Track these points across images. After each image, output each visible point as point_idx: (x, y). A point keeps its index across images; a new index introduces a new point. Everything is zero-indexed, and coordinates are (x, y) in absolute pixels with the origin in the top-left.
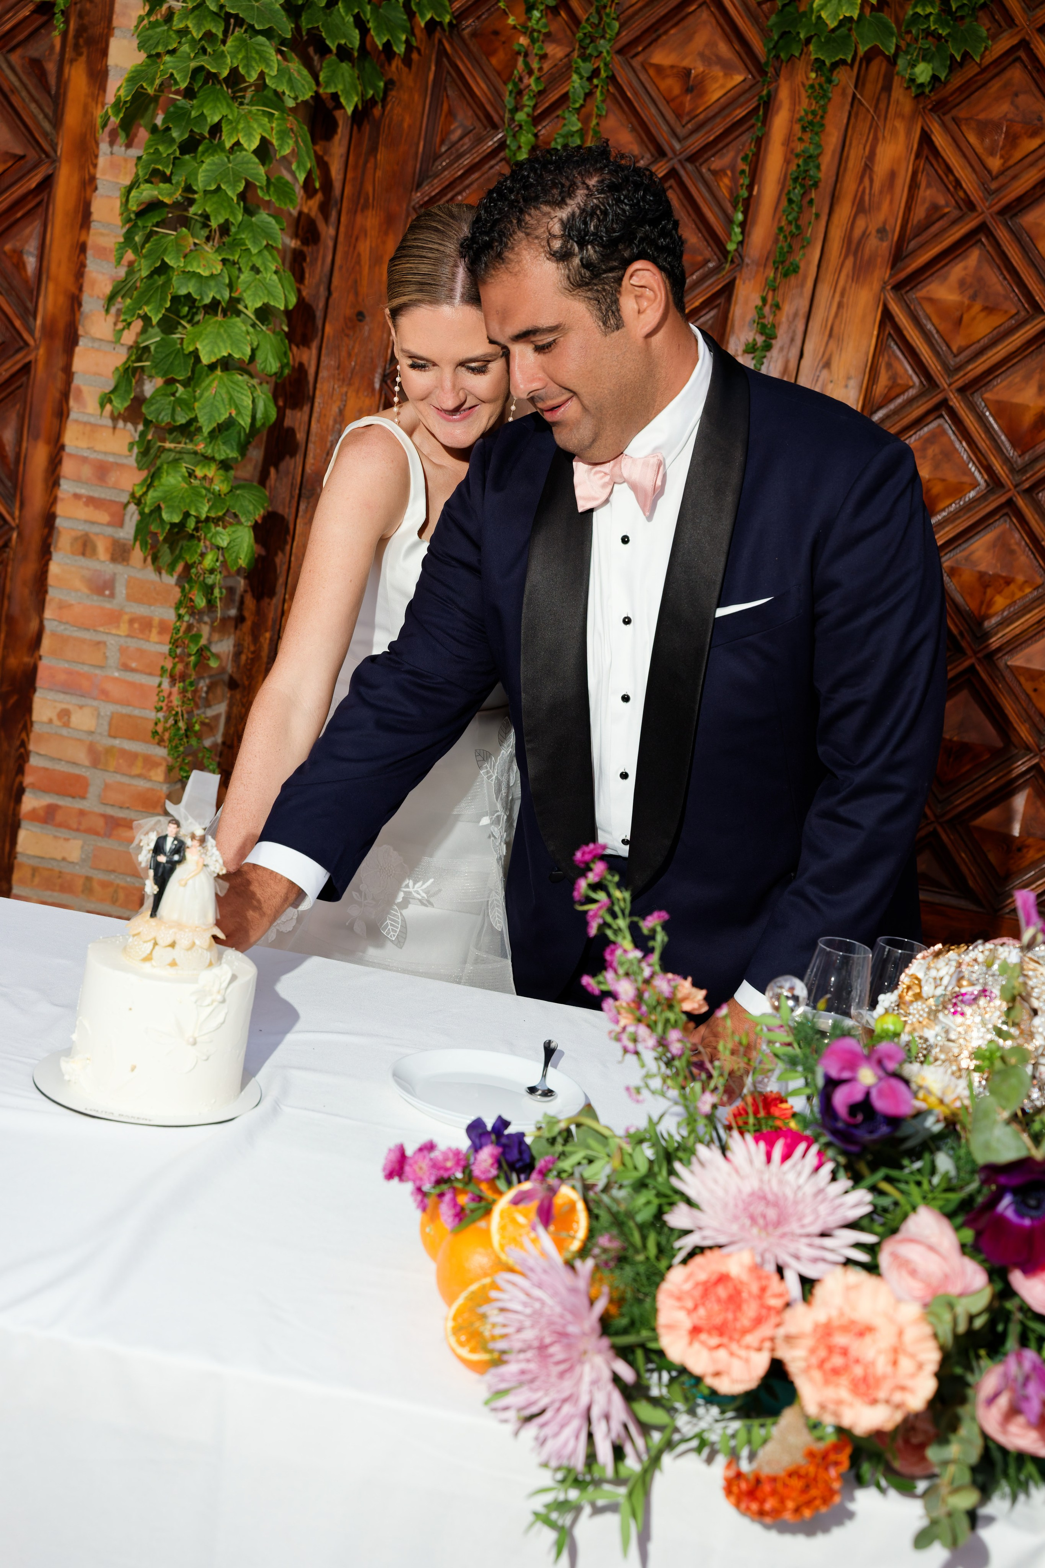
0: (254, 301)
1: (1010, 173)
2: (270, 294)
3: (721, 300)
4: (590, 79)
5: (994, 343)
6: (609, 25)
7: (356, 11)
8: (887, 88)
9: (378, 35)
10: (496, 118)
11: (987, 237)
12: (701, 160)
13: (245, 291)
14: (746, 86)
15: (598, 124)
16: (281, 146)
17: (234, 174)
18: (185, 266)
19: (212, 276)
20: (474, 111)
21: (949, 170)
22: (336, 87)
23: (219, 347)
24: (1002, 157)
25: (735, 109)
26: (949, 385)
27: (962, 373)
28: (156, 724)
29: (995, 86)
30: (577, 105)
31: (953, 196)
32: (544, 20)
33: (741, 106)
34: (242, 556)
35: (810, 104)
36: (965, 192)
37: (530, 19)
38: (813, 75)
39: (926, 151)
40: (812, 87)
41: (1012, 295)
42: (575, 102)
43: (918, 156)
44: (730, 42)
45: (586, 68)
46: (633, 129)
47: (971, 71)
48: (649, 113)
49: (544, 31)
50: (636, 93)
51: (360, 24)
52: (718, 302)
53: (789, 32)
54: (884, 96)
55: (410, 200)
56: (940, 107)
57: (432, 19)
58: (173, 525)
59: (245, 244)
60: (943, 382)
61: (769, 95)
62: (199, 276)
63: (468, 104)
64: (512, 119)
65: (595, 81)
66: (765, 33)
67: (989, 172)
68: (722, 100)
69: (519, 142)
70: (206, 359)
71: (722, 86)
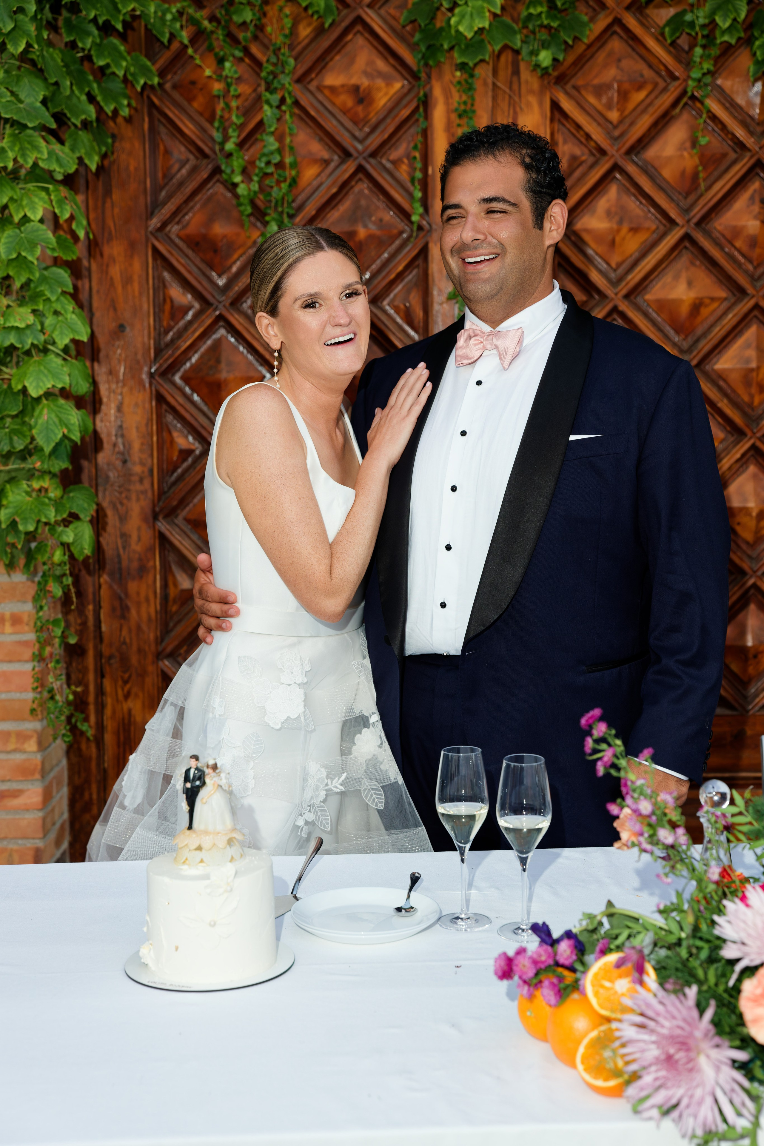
0: (62, 339)
1: (628, 121)
2: (73, 331)
3: (420, 261)
4: (278, 107)
5: (644, 255)
6: (286, 62)
7: (87, 90)
8: (516, 72)
9: (106, 104)
10: (207, 150)
11: (620, 174)
12: (380, 154)
13: (53, 332)
14: (406, 90)
15: (291, 141)
16: (61, 212)
17: (28, 242)
18: (5, 323)
19: (28, 327)
20: (186, 147)
21: (579, 127)
22: (79, 152)
23: (43, 382)
24: (618, 110)
25: (401, 110)
26: (616, 294)
27: (624, 283)
28: (33, 702)
29: (601, 57)
30: (272, 129)
31: (586, 146)
32: (234, 68)
33: (405, 106)
34: (86, 547)
35: (461, 97)
36: (596, 142)
37: (223, 68)
38: (458, 74)
39: (557, 115)
40: (459, 83)
41: (650, 215)
42: (270, 126)
43: (552, 120)
44: (386, 59)
45: (275, 98)
46: (321, 140)
47: (580, 48)
48: (331, 125)
49: (236, 76)
50: (317, 111)
51: (91, 99)
52: (417, 263)
53: (434, 45)
54: (515, 79)
55: (147, 227)
56: (561, 80)
57: (145, 84)
58: (27, 533)
59: (45, 295)
60: (609, 292)
61: (426, 96)
62: (17, 328)
63: (180, 142)
64: (222, 149)
65: (284, 108)
66: (413, 47)
67: (611, 123)
68: (389, 104)
69: (232, 166)
70: (34, 393)
71: (386, 94)
